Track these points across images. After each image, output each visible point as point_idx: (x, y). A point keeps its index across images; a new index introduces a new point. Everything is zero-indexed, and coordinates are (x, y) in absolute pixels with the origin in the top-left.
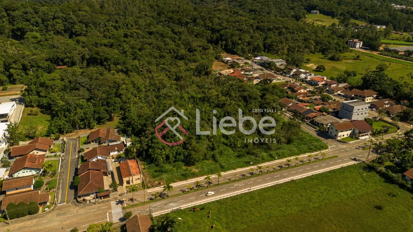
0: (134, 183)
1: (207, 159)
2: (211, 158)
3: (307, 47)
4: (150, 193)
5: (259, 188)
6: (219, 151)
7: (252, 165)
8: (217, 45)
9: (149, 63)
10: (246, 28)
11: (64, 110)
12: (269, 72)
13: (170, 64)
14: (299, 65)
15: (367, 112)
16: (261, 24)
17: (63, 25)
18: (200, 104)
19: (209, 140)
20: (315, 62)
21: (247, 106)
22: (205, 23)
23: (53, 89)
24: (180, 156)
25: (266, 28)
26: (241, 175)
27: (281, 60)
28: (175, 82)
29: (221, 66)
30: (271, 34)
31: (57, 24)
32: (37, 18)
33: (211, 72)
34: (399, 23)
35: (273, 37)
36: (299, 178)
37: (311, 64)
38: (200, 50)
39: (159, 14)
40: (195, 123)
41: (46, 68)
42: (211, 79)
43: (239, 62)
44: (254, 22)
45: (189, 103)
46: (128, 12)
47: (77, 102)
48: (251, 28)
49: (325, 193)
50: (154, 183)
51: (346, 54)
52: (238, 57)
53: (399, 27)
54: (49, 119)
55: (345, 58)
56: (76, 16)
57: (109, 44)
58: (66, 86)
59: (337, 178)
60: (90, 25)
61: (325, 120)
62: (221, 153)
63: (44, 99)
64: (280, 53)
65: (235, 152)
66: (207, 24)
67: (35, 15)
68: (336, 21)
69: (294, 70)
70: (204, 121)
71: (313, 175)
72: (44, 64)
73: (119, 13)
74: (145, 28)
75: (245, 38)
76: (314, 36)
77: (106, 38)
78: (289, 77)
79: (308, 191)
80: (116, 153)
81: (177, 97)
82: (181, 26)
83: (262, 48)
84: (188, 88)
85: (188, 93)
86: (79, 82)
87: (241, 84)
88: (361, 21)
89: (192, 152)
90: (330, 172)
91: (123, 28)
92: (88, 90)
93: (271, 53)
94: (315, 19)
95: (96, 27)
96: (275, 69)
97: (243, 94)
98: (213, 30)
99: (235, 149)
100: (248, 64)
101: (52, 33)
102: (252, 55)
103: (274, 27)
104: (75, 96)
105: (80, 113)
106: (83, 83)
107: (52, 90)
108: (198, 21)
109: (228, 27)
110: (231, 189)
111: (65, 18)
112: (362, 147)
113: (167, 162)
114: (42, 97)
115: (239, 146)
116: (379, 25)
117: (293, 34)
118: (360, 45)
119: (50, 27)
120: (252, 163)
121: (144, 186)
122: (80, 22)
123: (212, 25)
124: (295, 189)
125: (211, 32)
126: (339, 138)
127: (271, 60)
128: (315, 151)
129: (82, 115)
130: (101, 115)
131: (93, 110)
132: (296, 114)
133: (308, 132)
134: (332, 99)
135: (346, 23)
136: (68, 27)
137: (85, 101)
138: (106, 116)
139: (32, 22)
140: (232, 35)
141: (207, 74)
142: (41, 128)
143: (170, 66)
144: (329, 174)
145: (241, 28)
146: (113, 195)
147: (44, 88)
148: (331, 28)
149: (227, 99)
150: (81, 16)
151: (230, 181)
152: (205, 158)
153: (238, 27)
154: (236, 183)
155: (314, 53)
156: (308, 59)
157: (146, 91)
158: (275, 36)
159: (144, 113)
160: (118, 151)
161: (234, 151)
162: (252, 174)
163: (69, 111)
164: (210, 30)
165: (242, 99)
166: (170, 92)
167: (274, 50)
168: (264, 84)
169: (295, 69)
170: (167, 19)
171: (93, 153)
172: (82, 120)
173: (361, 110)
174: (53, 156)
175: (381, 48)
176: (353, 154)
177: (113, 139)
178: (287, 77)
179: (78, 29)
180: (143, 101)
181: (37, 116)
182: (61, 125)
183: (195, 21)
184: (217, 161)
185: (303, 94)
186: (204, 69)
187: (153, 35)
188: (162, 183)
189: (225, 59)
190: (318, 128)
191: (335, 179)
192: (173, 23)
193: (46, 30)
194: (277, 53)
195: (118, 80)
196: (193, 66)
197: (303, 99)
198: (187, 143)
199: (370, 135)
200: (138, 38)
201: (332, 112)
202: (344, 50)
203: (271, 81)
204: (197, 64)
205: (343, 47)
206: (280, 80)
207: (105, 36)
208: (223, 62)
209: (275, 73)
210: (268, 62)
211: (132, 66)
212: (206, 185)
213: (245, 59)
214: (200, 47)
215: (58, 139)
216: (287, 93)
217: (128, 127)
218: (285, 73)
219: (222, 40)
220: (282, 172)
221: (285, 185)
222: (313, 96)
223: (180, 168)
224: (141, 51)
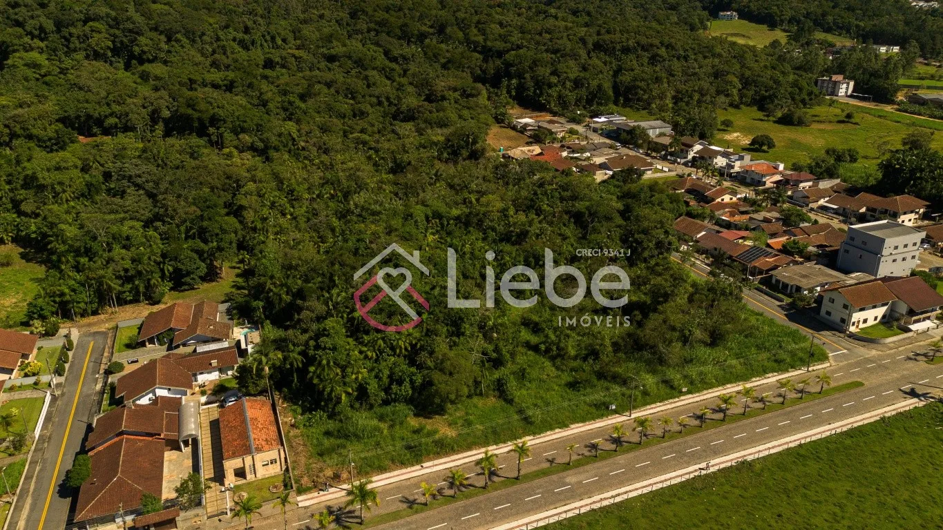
0: (259, 475)
1: (481, 394)
2: (491, 392)
3: (722, 92)
4: (305, 508)
5: (645, 491)
6: (515, 368)
7: (615, 412)
8: (498, 88)
9: (324, 129)
10: (569, 45)
11: (77, 253)
12: (631, 153)
13: (379, 132)
14: (708, 134)
15: (917, 254)
16: (607, 37)
17: (111, 35)
18: (457, 234)
19: (485, 336)
20: (744, 130)
21: (584, 237)
22: (466, 35)
23: (56, 195)
24: (400, 385)
25: (618, 47)
26: (586, 446)
27: (659, 123)
28: (391, 176)
29: (510, 138)
30: (631, 61)
31: (94, 34)
32: (43, 19)
33: (484, 150)
34: (933, 39)
35: (637, 68)
36: (761, 455)
37: (735, 135)
38: (454, 98)
39: (353, 15)
40: (445, 288)
41: (50, 139)
42: (485, 169)
43: (554, 128)
44: (587, 32)
45: (426, 230)
46: (275, 7)
47: (114, 229)
48: (580, 45)
49: (851, 509)
50: (321, 475)
51: (817, 110)
52: (549, 117)
53: (932, 48)
54: (40, 276)
55: (817, 118)
56: (143, 15)
57: (225, 82)
58: (92, 184)
59: (874, 453)
60: (179, 36)
61: (804, 276)
62: (522, 375)
63: (32, 220)
64: (654, 106)
65: (562, 371)
66: (473, 38)
67: (39, 12)
68: (780, 35)
69: (698, 147)
70: (470, 282)
71: (800, 445)
72: (45, 129)
73: (253, 10)
74: (318, 47)
75: (569, 71)
76: (737, 66)
77: (219, 69)
78: (683, 164)
79: (798, 500)
80: (214, 376)
81: (395, 213)
82: (408, 44)
83: (611, 93)
84: (424, 192)
85: (424, 204)
86: (127, 174)
87: (566, 180)
88: (840, 35)
89: (437, 377)
90: (852, 433)
91: (261, 45)
92: (152, 196)
93: (631, 107)
94: (728, 32)
95: (194, 41)
96: (645, 145)
97: (573, 206)
98: (487, 53)
99: (563, 364)
100: (576, 133)
101: (80, 56)
102: (585, 112)
103: (638, 43)
104: (112, 212)
105: (123, 259)
106: (140, 176)
107: (54, 197)
108: (449, 30)
109: (525, 44)
110: (559, 493)
111: (115, 19)
112: (925, 355)
113: (361, 404)
114: (26, 214)
115: (573, 352)
116: (883, 44)
117: (686, 61)
118: (847, 88)
119: (76, 42)
120: (614, 407)
121: (288, 484)
122: (155, 29)
123: (485, 40)
124: (755, 493)
125: (481, 57)
126: (852, 329)
127: (636, 124)
128: (793, 367)
129: (127, 264)
130: (183, 264)
131: (159, 251)
132: (719, 259)
133: (761, 311)
134: (809, 220)
135: (803, 41)
136: (122, 42)
137: (138, 224)
138: (198, 268)
139: (28, 28)
140: (535, 63)
141: (475, 156)
142: (14, 300)
143: (377, 136)
144: (848, 442)
145: (556, 47)
146: (185, 520)
147: (32, 192)
148: (770, 50)
149: (533, 220)
150: (155, 15)
151: (555, 467)
152: (476, 389)
153: (550, 43)
154: (570, 472)
155: (737, 107)
156: (728, 121)
157: (312, 200)
158: (642, 65)
159: (300, 259)
160: (221, 371)
161: (557, 368)
162: (617, 441)
163: (89, 253)
164: (479, 52)
165: (572, 220)
166: (376, 202)
167: (639, 100)
168: (625, 182)
169: (700, 144)
170: (372, 25)
171: (145, 378)
172: (128, 279)
173: (901, 249)
174: (29, 385)
175: (900, 97)
176: (904, 377)
177: (210, 335)
178: (679, 163)
179: (146, 45)
180: (303, 225)
181: (10, 268)
182: (62, 294)
183: (441, 29)
184: (510, 402)
185: (731, 207)
186: (467, 142)
187: (337, 63)
188: (345, 475)
189: (519, 120)
190: (787, 300)
191: (870, 458)
192: (388, 34)
193: (65, 49)
194: (647, 106)
195: (236, 169)
196: (438, 135)
197: (732, 220)
198: (422, 348)
199: (937, 318)
200: (300, 69)
201: (818, 255)
202: (811, 99)
203: (641, 174)
204: (446, 131)
205: (810, 94)
206: (662, 171)
207: (215, 64)
208: (514, 128)
209: (647, 155)
210: (627, 129)
211: (280, 135)
212: (481, 482)
213: (568, 122)
214: (455, 90)
215: (53, 335)
216: (687, 203)
217: (256, 298)
218: (672, 154)
219: (510, 77)
220: (706, 433)
221: (723, 480)
222: (757, 211)
223: (401, 423)
224: (305, 101)
